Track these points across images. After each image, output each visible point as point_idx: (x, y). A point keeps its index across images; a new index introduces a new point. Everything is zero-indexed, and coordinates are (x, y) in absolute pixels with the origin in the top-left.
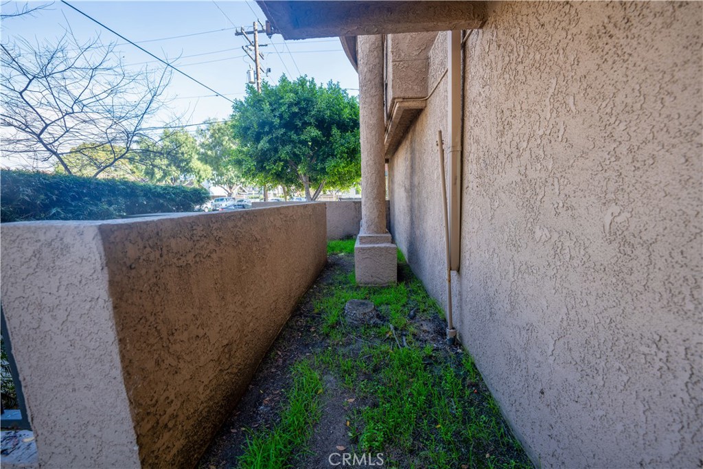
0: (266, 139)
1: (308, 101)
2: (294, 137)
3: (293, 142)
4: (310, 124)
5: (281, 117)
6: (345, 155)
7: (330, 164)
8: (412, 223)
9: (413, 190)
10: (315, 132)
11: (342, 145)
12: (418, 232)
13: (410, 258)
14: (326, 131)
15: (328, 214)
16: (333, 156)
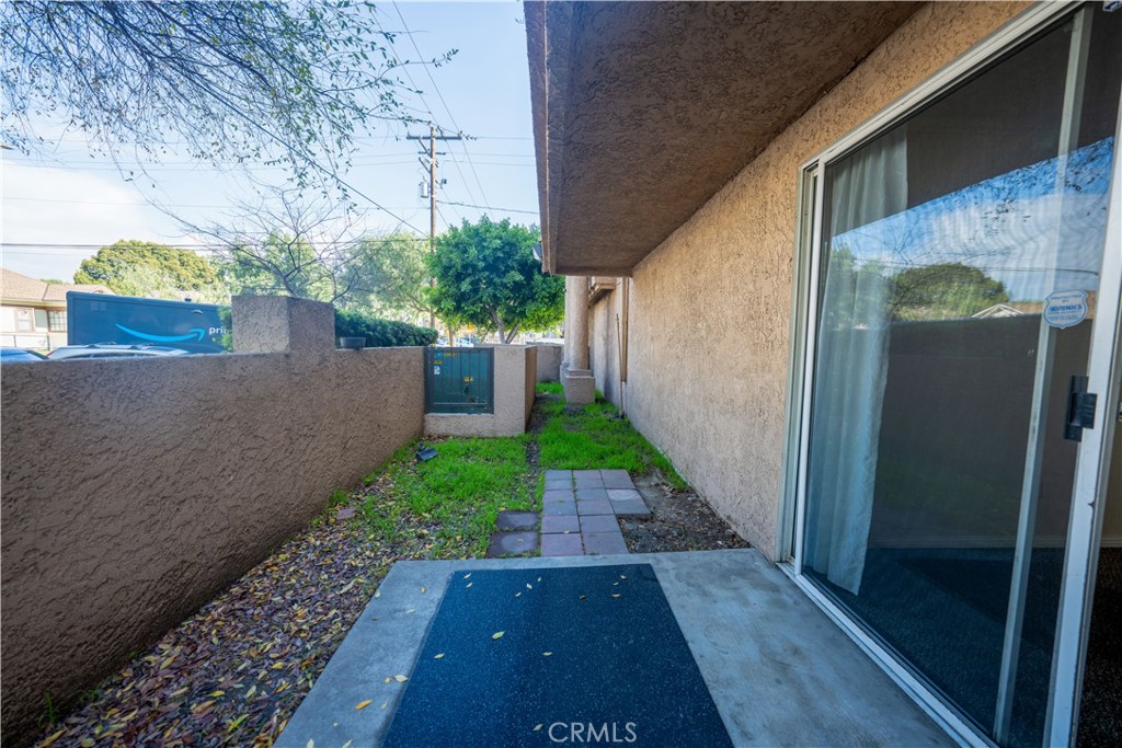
0: (468, 280)
1: (512, 245)
2: (497, 280)
3: (495, 284)
4: (513, 268)
5: (485, 259)
6: (547, 300)
7: (530, 308)
8: (607, 363)
9: (607, 339)
10: (519, 277)
11: (544, 290)
12: (611, 370)
13: (605, 394)
14: (528, 275)
15: (539, 355)
16: (534, 300)
